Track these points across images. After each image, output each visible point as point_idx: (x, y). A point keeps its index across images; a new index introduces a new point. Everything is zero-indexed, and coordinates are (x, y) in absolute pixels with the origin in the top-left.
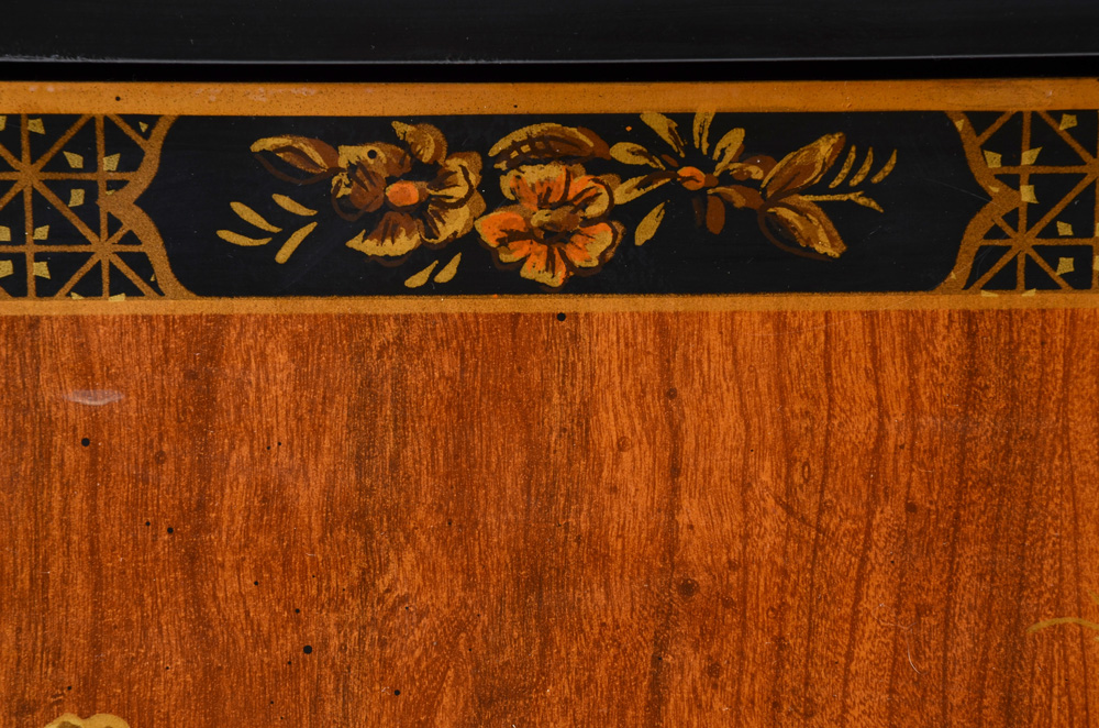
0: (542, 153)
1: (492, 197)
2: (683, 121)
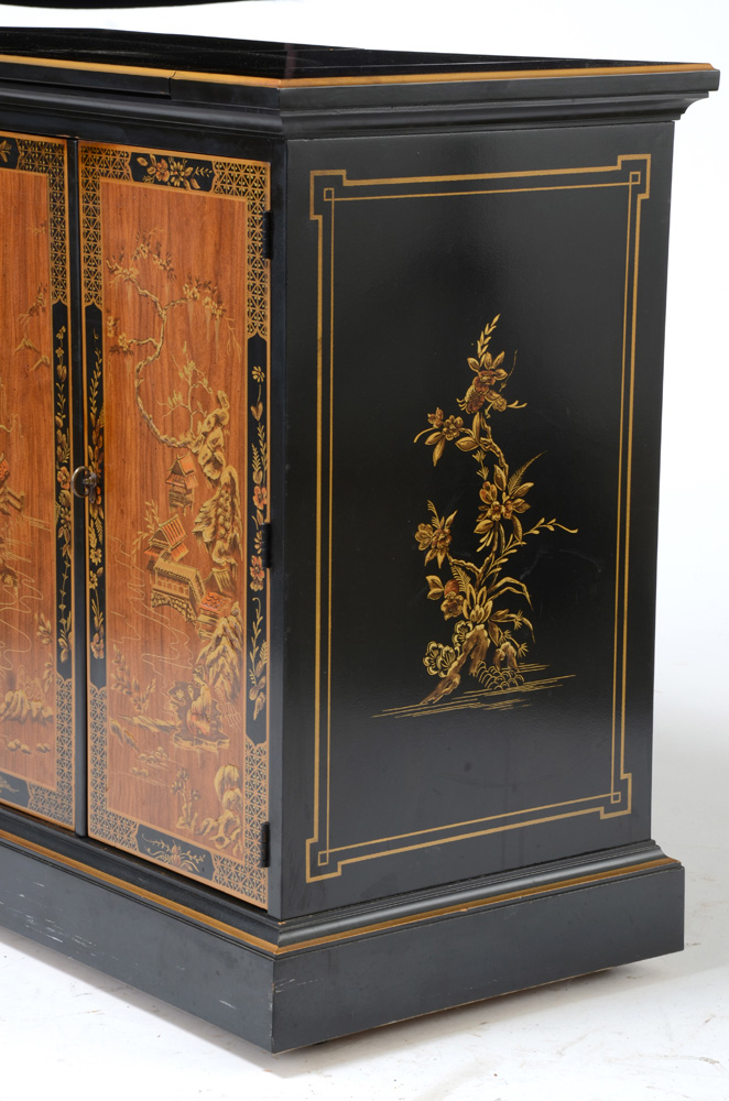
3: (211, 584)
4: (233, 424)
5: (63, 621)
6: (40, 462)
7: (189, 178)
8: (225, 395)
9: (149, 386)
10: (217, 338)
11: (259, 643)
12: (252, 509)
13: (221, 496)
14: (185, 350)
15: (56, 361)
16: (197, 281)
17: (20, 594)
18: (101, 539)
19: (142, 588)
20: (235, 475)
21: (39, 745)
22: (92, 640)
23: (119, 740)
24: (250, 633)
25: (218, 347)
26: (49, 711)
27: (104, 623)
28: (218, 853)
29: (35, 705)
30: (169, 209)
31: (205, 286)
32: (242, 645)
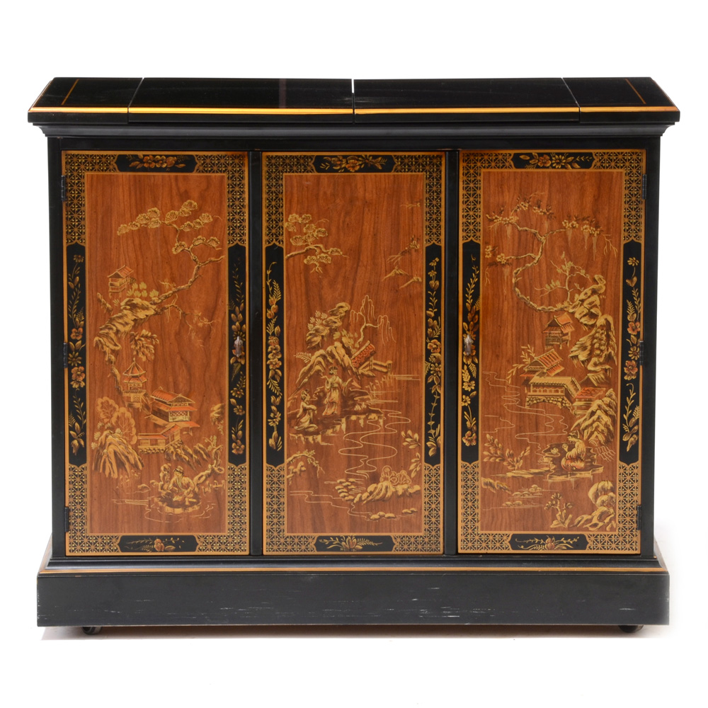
0: (352, 159)
1: (347, 163)
2: (366, 156)
3: (587, 383)
4: (609, 290)
5: (432, 431)
6: (409, 340)
7: (570, 163)
8: (601, 277)
9: (528, 281)
10: (594, 247)
11: (633, 408)
12: (626, 335)
13: (596, 332)
14: (563, 255)
15: (428, 279)
16: (576, 218)
17: (385, 423)
18: (474, 375)
19: (517, 397)
20: (610, 319)
21: (404, 511)
22: (463, 435)
23: (492, 490)
24: (624, 403)
25: (595, 251)
26: (417, 488)
27: (477, 424)
28: (591, 533)
29: (400, 489)
30: (550, 182)
31: (584, 219)
32: (616, 412)
